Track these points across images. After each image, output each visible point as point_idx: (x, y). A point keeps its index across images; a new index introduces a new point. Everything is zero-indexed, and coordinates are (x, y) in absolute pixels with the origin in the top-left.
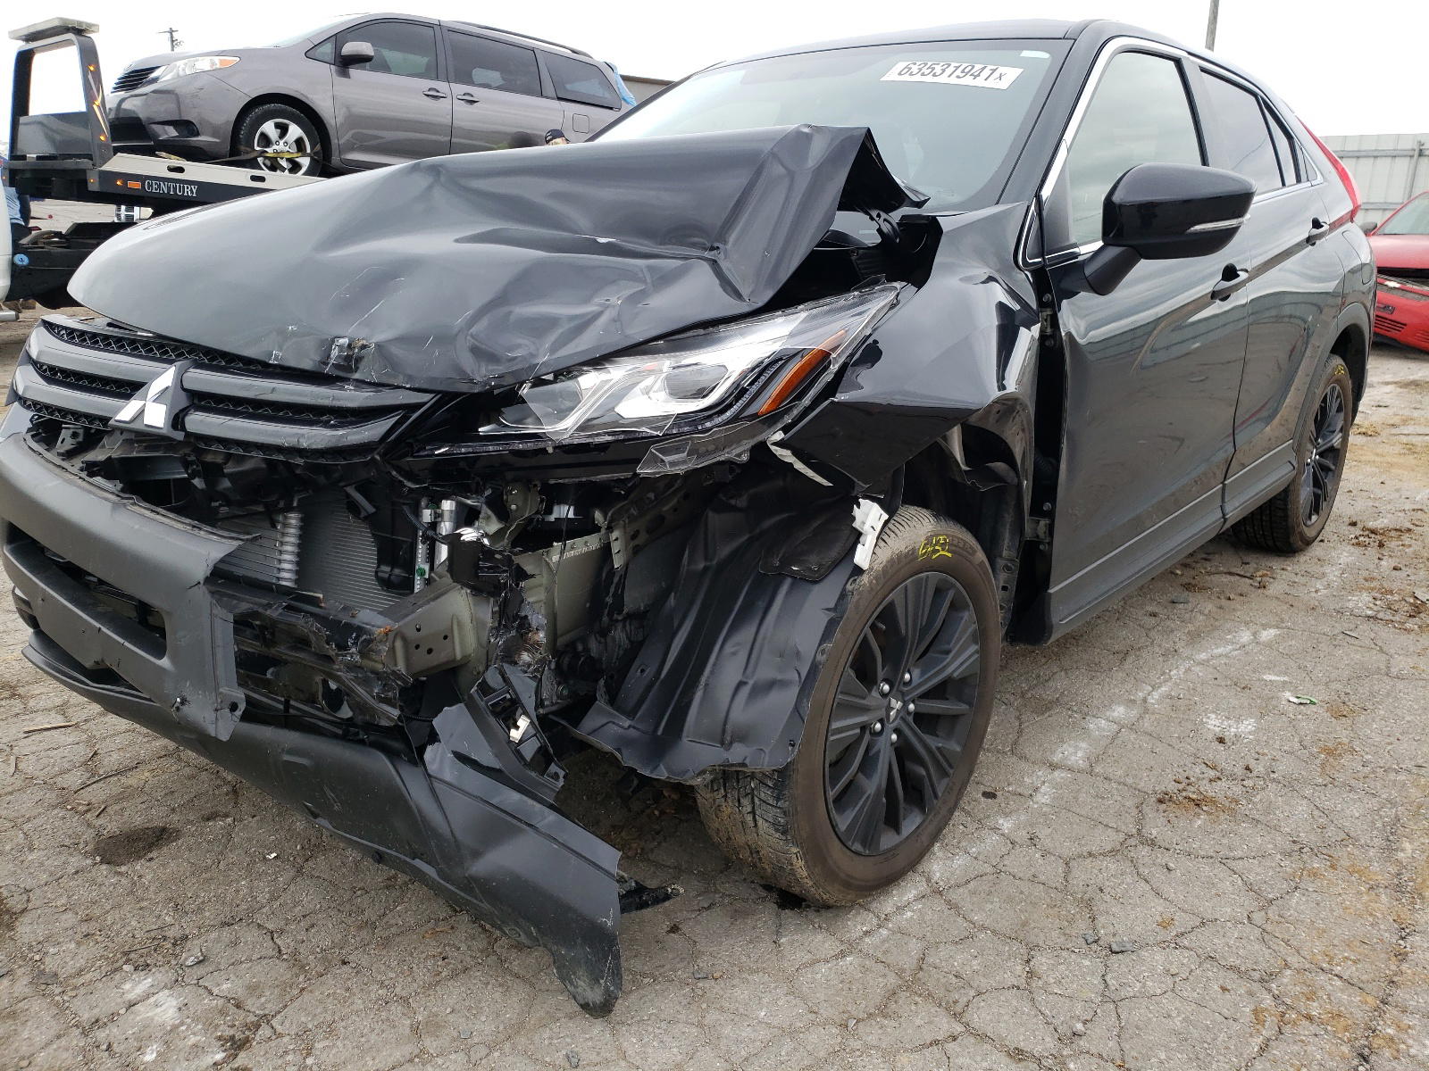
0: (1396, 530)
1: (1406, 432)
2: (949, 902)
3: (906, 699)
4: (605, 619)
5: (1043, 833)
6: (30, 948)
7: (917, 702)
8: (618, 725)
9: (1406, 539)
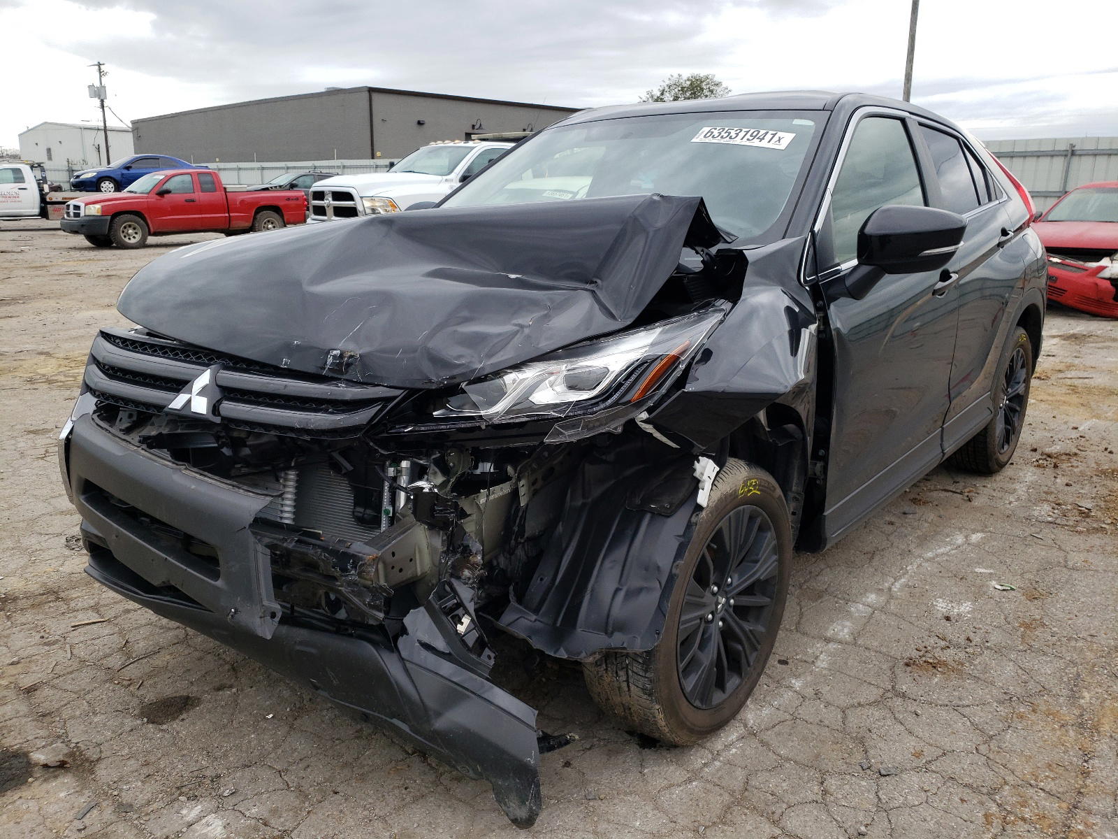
0: (1066, 454)
1: (1069, 376)
2: (762, 742)
3: (729, 596)
4: (513, 542)
5: (825, 689)
6: (109, 786)
7: (735, 598)
8: (528, 620)
9: (1074, 461)
